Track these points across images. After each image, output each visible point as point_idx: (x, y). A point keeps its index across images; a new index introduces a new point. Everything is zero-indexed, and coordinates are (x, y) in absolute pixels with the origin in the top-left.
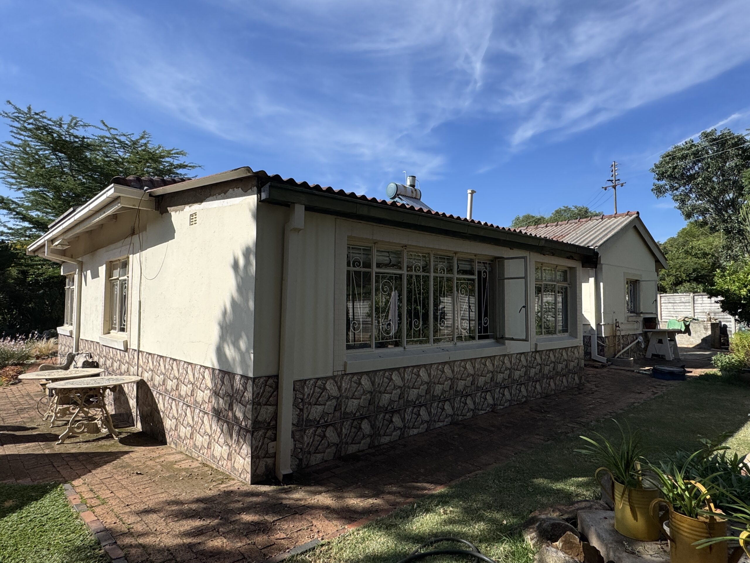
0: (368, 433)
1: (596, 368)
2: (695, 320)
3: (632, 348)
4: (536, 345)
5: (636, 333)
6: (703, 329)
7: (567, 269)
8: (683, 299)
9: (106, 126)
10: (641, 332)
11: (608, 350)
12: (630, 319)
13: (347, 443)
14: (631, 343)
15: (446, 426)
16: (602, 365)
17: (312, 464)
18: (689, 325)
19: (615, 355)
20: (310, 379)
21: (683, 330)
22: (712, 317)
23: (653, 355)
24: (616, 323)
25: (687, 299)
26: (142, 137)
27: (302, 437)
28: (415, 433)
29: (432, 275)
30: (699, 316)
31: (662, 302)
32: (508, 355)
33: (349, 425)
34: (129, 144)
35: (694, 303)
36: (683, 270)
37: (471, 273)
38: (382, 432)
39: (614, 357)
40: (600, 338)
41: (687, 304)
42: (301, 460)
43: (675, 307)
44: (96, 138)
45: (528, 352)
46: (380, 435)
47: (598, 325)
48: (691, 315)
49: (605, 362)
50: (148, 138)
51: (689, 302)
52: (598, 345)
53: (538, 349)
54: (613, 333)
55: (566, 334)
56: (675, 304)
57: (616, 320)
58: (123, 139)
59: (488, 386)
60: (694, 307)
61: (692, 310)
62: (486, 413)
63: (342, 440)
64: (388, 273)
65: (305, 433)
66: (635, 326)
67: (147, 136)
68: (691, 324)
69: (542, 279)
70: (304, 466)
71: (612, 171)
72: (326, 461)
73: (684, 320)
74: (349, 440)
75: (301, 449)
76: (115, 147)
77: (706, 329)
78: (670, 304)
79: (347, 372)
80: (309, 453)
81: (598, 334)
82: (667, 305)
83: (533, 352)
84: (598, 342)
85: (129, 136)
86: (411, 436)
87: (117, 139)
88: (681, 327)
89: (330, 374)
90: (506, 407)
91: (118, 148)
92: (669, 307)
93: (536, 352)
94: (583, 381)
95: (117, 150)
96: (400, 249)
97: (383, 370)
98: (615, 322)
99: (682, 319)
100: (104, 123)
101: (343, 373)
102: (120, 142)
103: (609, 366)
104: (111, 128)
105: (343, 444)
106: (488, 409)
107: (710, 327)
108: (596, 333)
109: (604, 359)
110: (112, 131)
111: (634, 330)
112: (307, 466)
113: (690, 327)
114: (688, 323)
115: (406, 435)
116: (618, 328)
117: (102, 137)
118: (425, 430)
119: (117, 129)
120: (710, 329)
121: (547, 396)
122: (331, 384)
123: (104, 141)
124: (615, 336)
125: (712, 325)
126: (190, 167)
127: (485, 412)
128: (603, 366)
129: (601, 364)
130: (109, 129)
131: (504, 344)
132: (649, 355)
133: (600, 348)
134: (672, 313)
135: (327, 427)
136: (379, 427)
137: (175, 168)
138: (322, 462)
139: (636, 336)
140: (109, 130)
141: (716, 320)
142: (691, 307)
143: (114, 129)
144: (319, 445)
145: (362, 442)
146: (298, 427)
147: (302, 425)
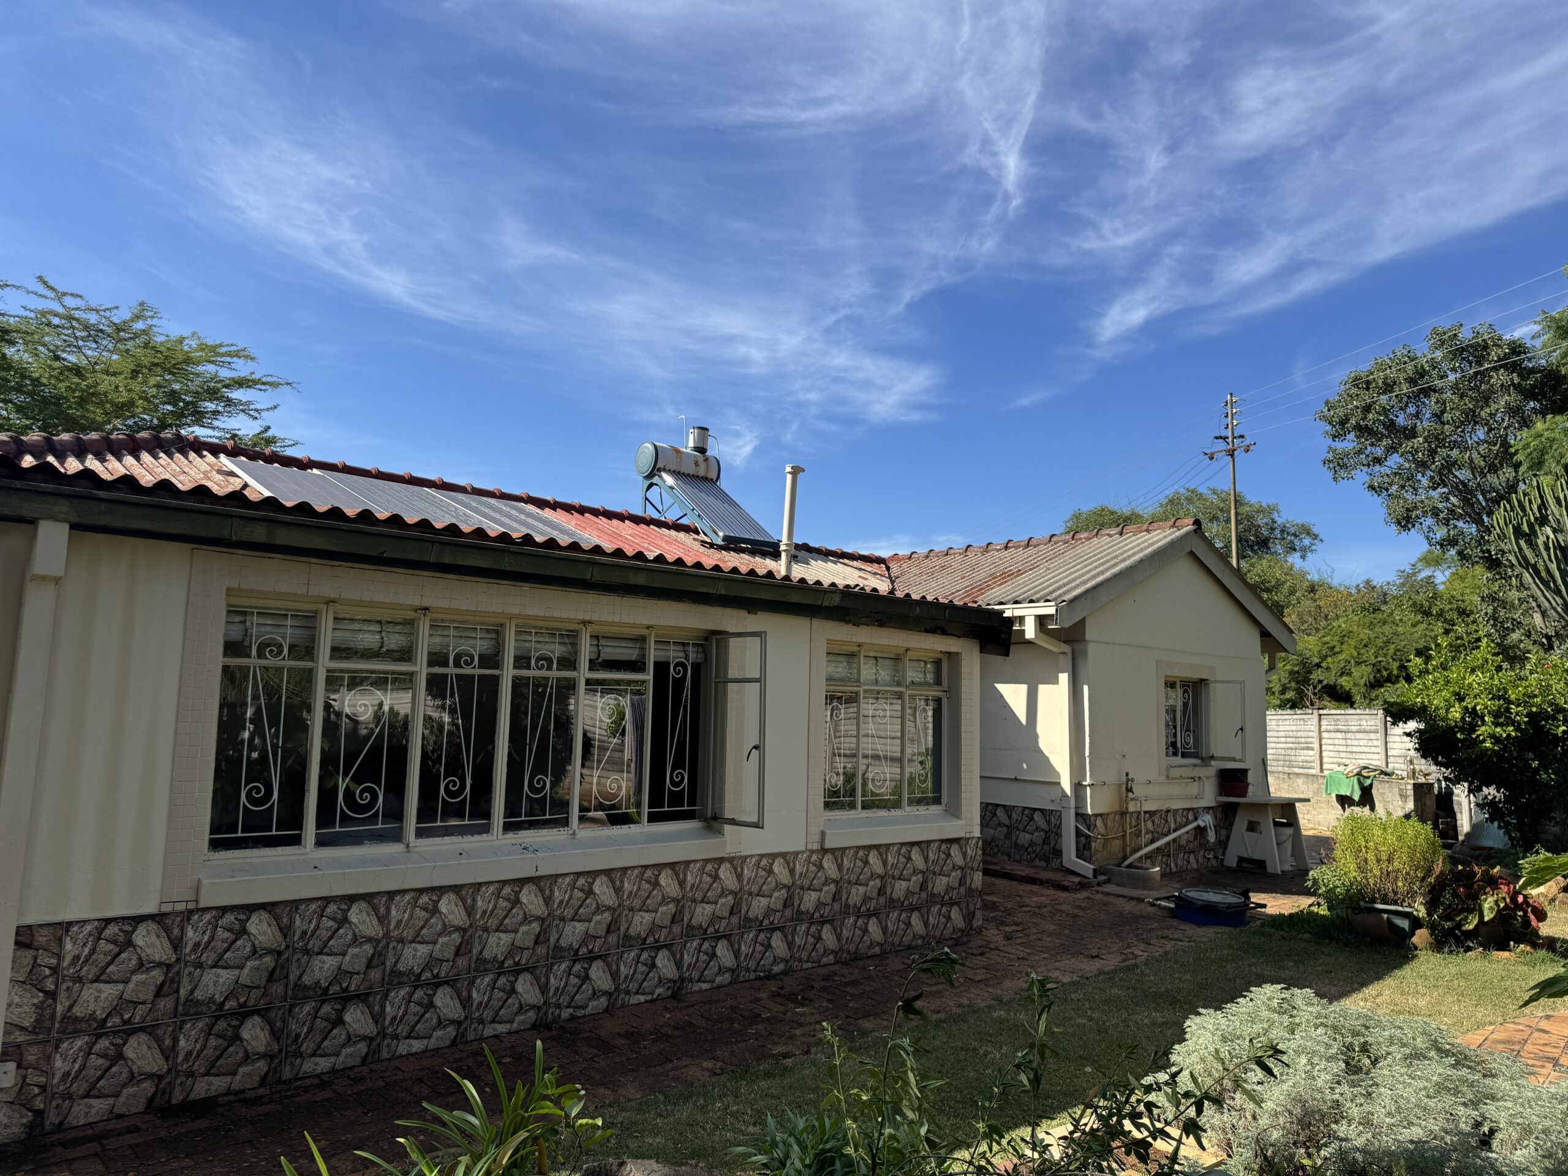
0: (262, 1049)
1: (1065, 889)
2: (1386, 774)
3: (1183, 842)
4: (823, 834)
5: (1194, 806)
6: (1398, 798)
7: (939, 656)
8: (1364, 723)
9: (52, 289)
10: (1213, 804)
11: (1104, 846)
12: (1175, 773)
13: (191, 1074)
14: (1175, 831)
15: (517, 1032)
16: (1080, 883)
17: (75, 1123)
18: (1371, 785)
19: (1125, 858)
20: (85, 922)
21: (1356, 797)
22: (1417, 768)
23: (1241, 860)
24: (1128, 780)
25: (1373, 723)
26: (137, 317)
27: (49, 1058)
28: (414, 1050)
29: (508, 674)
30: (1397, 766)
31: (1323, 728)
32: (731, 860)
33: (202, 1030)
34: (108, 330)
35: (1386, 734)
36: (1391, 652)
37: (637, 666)
38: (307, 1047)
39: (1119, 865)
40: (1081, 816)
41: (1373, 736)
42: (39, 1114)
43: (1349, 742)
44: (32, 315)
45: (798, 853)
46: (298, 1054)
47: (1078, 786)
48: (1377, 761)
49: (1090, 875)
50: (152, 317)
51: (1376, 732)
52: (1078, 833)
53: (827, 845)
54: (1121, 805)
55: (934, 809)
56: (1349, 735)
57: (1127, 774)
58: (93, 318)
59: (663, 935)
60: (1386, 743)
61: (1381, 750)
62: (652, 1001)
63: (175, 1065)
64: (372, 672)
65: (57, 1047)
66: (1194, 789)
67: (149, 314)
68: (1375, 784)
69: (858, 681)
70: (48, 1127)
71: (1227, 417)
72: (120, 1116)
73: (1359, 774)
74: (200, 1066)
75: (43, 1088)
76: (76, 338)
77: (1403, 796)
78: (1339, 735)
79: (202, 905)
80: (68, 1096)
81: (1076, 808)
82: (1333, 735)
83: (812, 852)
84: (1077, 828)
85: (108, 314)
86: (401, 1056)
87: (77, 320)
88: (1352, 792)
89: (150, 908)
90: (719, 987)
91: (82, 339)
92: (1337, 742)
93: (824, 851)
94: (978, 922)
95: (81, 343)
96: (410, 615)
97: (318, 899)
98: (1124, 779)
99: (1355, 771)
100: (45, 283)
101: (191, 906)
102: (86, 327)
103: (1099, 884)
104: (65, 294)
105: (178, 1076)
106: (659, 991)
107: (1411, 793)
108: (1073, 804)
109: (1086, 868)
110: (70, 302)
111: (1186, 798)
112: (60, 1127)
113: (1374, 791)
114: (1368, 782)
115: (385, 1055)
116: (1130, 794)
117: (44, 313)
118: (448, 1043)
119: (80, 297)
120: (1412, 798)
121: (856, 958)
122: (148, 932)
123: (49, 324)
124: (1124, 813)
125: (1417, 787)
126: (264, 384)
127: (649, 997)
128: (1084, 886)
129: (1077, 879)
130: (60, 296)
131: (720, 833)
132: (1231, 861)
133: (1083, 840)
134: (1343, 755)
135: (129, 1035)
136: (298, 1036)
137: (227, 386)
138: (108, 1120)
139: (1196, 812)
140: (59, 299)
141: (1426, 775)
142: (1380, 743)
143: (72, 295)
144: (99, 1079)
145: (241, 1070)
146: (36, 1034)
147: (50, 1030)
